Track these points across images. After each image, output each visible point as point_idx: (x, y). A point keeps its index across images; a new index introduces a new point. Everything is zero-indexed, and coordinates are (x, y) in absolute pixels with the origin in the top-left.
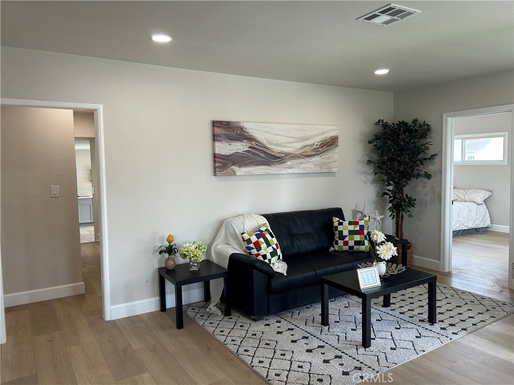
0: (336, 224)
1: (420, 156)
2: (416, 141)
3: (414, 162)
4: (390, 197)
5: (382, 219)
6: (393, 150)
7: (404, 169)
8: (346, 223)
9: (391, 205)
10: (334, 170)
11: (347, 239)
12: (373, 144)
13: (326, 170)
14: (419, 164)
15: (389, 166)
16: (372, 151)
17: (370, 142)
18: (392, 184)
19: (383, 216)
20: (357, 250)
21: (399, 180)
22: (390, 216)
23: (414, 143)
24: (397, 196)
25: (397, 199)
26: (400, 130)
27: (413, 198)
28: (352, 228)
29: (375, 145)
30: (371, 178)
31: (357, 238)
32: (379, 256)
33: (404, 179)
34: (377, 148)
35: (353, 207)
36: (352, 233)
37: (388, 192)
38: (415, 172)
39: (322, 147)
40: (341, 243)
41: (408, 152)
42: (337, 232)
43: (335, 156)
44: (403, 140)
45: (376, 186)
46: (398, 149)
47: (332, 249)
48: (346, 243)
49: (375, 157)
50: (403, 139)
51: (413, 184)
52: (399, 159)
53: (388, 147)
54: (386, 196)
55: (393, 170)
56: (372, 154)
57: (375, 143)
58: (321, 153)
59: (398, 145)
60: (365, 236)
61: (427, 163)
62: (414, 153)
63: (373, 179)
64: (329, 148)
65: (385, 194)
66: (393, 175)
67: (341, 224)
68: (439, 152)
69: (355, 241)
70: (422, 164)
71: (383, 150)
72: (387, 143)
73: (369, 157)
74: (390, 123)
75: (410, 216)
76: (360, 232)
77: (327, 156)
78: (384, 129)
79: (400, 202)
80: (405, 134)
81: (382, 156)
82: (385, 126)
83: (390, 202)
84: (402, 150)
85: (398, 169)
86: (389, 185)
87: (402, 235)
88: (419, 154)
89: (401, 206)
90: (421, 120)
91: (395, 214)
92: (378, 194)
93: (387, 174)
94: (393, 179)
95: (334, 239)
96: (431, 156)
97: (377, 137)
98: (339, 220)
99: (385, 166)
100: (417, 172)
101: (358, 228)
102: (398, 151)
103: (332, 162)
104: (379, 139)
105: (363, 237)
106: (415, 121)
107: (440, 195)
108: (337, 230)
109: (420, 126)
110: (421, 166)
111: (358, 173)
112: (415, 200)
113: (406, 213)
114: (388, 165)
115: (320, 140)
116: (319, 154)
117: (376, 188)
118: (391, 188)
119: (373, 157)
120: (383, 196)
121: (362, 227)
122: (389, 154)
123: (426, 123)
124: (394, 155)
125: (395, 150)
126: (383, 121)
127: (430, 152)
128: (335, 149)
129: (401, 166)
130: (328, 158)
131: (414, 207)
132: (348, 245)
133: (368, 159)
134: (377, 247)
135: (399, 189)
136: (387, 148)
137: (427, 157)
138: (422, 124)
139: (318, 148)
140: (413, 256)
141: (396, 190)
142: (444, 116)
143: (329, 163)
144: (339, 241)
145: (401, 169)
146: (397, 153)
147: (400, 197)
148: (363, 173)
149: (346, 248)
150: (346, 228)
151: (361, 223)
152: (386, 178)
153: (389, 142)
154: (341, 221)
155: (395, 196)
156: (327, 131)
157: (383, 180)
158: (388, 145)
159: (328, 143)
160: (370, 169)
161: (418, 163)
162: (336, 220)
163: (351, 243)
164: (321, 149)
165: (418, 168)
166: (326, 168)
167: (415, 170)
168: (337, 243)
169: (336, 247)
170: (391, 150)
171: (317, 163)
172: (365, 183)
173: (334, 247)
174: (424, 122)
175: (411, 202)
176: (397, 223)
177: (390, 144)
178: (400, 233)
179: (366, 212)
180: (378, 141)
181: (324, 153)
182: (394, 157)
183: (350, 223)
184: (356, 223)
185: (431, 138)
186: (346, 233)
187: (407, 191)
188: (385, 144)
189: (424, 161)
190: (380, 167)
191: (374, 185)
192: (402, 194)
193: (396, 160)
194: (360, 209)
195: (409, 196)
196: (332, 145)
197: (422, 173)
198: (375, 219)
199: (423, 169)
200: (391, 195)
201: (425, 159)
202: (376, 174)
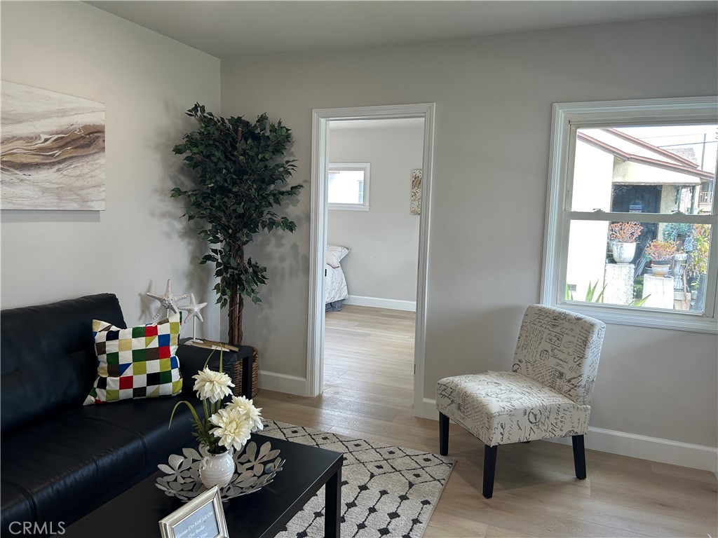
0: (100, 337)
1: (272, 187)
2: (267, 156)
3: (264, 198)
4: (218, 265)
5: (202, 310)
6: (224, 171)
7: (247, 210)
8: (126, 334)
9: (218, 280)
10: (96, 206)
11: (128, 373)
12: (185, 155)
13: (74, 206)
14: (272, 201)
15: (217, 203)
16: (182, 170)
17: (178, 150)
18: (221, 238)
19: (204, 304)
20: (154, 395)
21: (235, 232)
22: (219, 301)
23: (263, 160)
24: (233, 263)
25: (233, 268)
26: (236, 131)
27: (261, 265)
28: (140, 343)
29: (187, 158)
30: (179, 226)
31: (154, 366)
32: (220, 444)
33: (245, 231)
34: (192, 164)
35: (143, 290)
36: (140, 356)
37: (213, 254)
38: (266, 217)
39: (60, 147)
40: (113, 382)
41: (252, 178)
42: (103, 358)
43: (97, 172)
44: (244, 153)
45: (189, 243)
46: (235, 171)
47: (90, 399)
48: (126, 383)
49: (188, 185)
50: (244, 151)
51: (260, 239)
52: (235, 189)
53: (216, 164)
54: (209, 262)
55: (224, 212)
56: (183, 178)
57: (188, 154)
58: (59, 162)
59: (234, 162)
60: (173, 360)
61: (284, 200)
62: (263, 181)
63: (184, 228)
64: (80, 152)
65: (209, 258)
66: (224, 220)
67: (113, 336)
68: (305, 181)
69: (148, 375)
70: (277, 201)
71: (204, 170)
72: (214, 155)
73: (175, 183)
74: (217, 116)
75: (257, 300)
76: (162, 352)
77: (78, 172)
78: (206, 126)
79: (239, 275)
80: (246, 141)
81: (203, 182)
82: (208, 121)
83: (218, 274)
84: (241, 172)
85: (235, 211)
86: (216, 240)
87: (240, 336)
88: (272, 181)
89: (240, 282)
90: (273, 118)
91: (226, 297)
92: (194, 258)
93: (213, 218)
94: (225, 228)
95: (94, 374)
96: (292, 188)
97: (191, 142)
98: (109, 327)
99: (208, 203)
100: (269, 216)
101: (155, 343)
102: (234, 173)
103: (89, 188)
104: (196, 146)
105: (167, 361)
106: (262, 119)
107: (306, 260)
108: (104, 352)
109: (273, 130)
110: (275, 206)
111: (153, 214)
112: (265, 269)
113: (249, 294)
114: (214, 201)
115: (54, 129)
116: (52, 164)
117: (191, 248)
118: (218, 246)
119: (182, 183)
120: (203, 263)
121: (165, 340)
122: (218, 178)
123: (282, 125)
124: (226, 181)
125: (229, 172)
126: (203, 109)
127: (291, 181)
128: (97, 156)
129: (239, 204)
130: (79, 176)
131: (264, 283)
132: (132, 387)
133: (173, 187)
134: (214, 419)
135: (234, 248)
136: (212, 165)
137: (284, 190)
138: (276, 126)
139: (51, 149)
140: (259, 372)
141: (230, 251)
142: (315, 115)
143: (82, 188)
144: (109, 379)
145: (240, 210)
146: (232, 178)
147: (238, 265)
148: (164, 215)
149: (127, 393)
150: (126, 346)
151: (163, 330)
152: (209, 227)
153: (218, 154)
154: (114, 328)
155: (229, 263)
156: (72, 110)
157: (206, 232)
158: (215, 160)
159: (77, 139)
160: (178, 208)
161: (271, 199)
162: (100, 328)
163: (140, 381)
164: (57, 152)
165: (270, 209)
166: (73, 200)
167: (265, 213)
168: (103, 384)
169: (102, 395)
170: (220, 171)
171: (47, 185)
172: (168, 236)
173: (95, 395)
174: (280, 123)
175: (258, 275)
176: (231, 315)
177: (219, 159)
178: (236, 333)
179: (172, 299)
180: (195, 150)
181: (68, 163)
182: (226, 185)
183: (137, 333)
184: (151, 332)
185: (292, 154)
186: (125, 357)
187: (249, 252)
188: (208, 157)
189: (281, 197)
190: (198, 205)
191: (186, 240)
192: (241, 257)
193: (230, 191)
194: (158, 291)
195: (253, 262)
196: (89, 145)
197: (278, 219)
198: (189, 311)
199: (278, 212)
200: (220, 261)
201: (282, 193)
202: (191, 218)
